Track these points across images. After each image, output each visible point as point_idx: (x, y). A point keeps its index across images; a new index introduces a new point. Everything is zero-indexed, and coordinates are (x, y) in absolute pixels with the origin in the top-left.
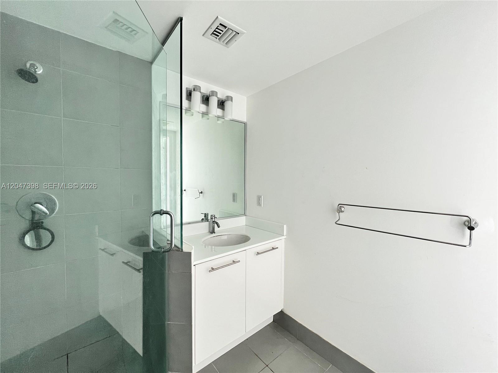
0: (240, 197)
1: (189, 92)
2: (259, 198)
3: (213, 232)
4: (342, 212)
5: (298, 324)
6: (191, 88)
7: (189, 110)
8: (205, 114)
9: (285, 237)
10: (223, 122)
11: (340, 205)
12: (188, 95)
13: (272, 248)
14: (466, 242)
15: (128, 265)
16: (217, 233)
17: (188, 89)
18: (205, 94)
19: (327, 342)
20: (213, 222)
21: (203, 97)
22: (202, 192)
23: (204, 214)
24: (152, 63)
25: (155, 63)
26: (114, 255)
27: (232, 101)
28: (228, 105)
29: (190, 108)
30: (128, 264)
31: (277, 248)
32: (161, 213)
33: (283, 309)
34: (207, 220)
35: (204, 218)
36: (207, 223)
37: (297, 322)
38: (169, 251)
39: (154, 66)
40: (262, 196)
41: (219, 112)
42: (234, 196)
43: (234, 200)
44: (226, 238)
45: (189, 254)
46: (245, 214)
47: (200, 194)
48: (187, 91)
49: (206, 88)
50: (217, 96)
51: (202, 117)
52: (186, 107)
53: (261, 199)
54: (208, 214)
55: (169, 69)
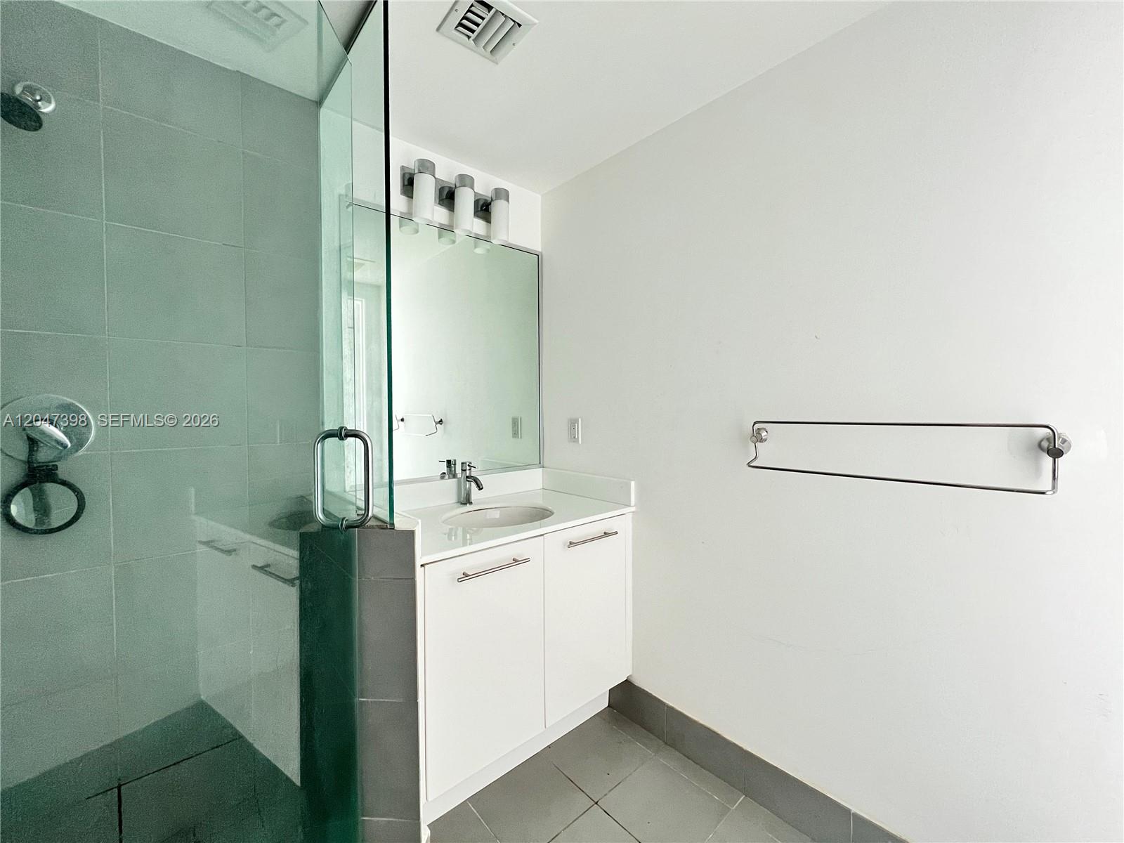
0: (529, 426)
1: (407, 177)
2: (573, 424)
3: (467, 501)
4: (762, 440)
5: (666, 708)
6: (413, 168)
7: (407, 217)
8: (446, 229)
9: (633, 509)
10: (488, 250)
11: (757, 426)
12: (406, 183)
13: (605, 533)
14: (1045, 484)
15: (266, 571)
16: (478, 504)
17: (407, 171)
18: (446, 185)
19: (734, 744)
20: (467, 477)
21: (441, 190)
22: (441, 421)
23: (445, 463)
24: (319, 103)
25: (327, 102)
26: (233, 553)
27: (508, 200)
28: (498, 208)
29: (410, 214)
30: (266, 569)
31: (616, 533)
32: (343, 434)
33: (630, 676)
34: (454, 476)
35: (446, 472)
36: (452, 483)
37: (664, 704)
38: (360, 524)
39: (324, 112)
40: (580, 420)
41: (478, 226)
42: (516, 423)
43: (516, 434)
44: (498, 516)
45: (410, 534)
46: (541, 464)
47: (438, 425)
48: (403, 176)
49: (447, 170)
50: (472, 188)
51: (440, 236)
52: (402, 211)
53: (578, 425)
54: (455, 461)
55: (356, 120)
